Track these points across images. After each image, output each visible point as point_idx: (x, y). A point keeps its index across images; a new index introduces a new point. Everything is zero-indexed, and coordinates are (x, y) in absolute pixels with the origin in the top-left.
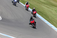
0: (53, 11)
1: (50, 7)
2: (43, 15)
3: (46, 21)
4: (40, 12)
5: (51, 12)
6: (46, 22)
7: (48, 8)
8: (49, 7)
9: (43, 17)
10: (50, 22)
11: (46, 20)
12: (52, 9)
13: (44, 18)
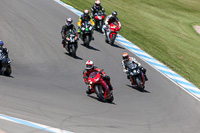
0: (179, 29)
1: (171, 15)
2: (147, 44)
3: (158, 62)
4: (135, 33)
5: (173, 31)
6: (159, 66)
7: (163, 16)
8: (168, 15)
9: (146, 51)
10: (171, 68)
11: (159, 60)
12: (177, 22)
13: (149, 53)
